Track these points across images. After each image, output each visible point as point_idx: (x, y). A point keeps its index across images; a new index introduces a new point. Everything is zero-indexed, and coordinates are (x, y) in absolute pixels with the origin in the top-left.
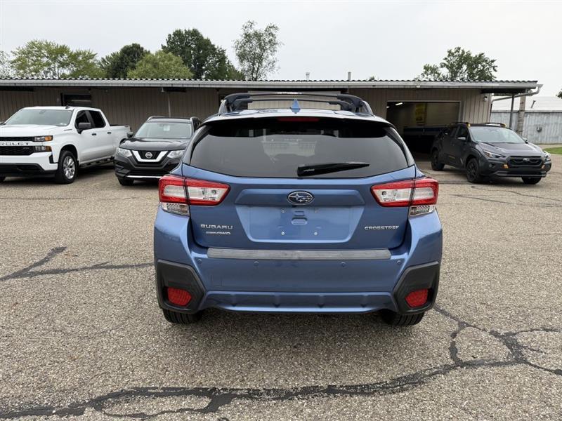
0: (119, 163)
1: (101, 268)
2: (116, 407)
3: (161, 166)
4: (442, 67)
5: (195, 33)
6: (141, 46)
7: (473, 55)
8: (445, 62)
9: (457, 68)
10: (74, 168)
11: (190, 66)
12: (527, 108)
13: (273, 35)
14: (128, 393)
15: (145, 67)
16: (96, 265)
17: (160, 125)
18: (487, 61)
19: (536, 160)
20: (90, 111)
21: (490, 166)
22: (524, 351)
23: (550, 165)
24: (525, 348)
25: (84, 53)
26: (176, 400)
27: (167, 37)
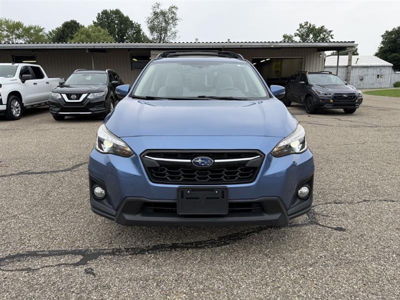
0: (53, 103)
1: (24, 174)
2: (10, 265)
3: (83, 105)
4: (296, 36)
5: (117, 12)
6: (77, 22)
7: (317, 27)
8: (298, 32)
9: (306, 37)
10: (20, 109)
11: (114, 36)
12: (353, 64)
13: (174, 13)
14: (22, 255)
15: (80, 37)
16: (21, 172)
17: (84, 75)
18: (326, 31)
19: (352, 96)
20: (31, 67)
21: (321, 101)
22: (317, 217)
23: (362, 99)
24: (319, 214)
25: (35, 28)
26: (57, 258)
27: (97, 15)
